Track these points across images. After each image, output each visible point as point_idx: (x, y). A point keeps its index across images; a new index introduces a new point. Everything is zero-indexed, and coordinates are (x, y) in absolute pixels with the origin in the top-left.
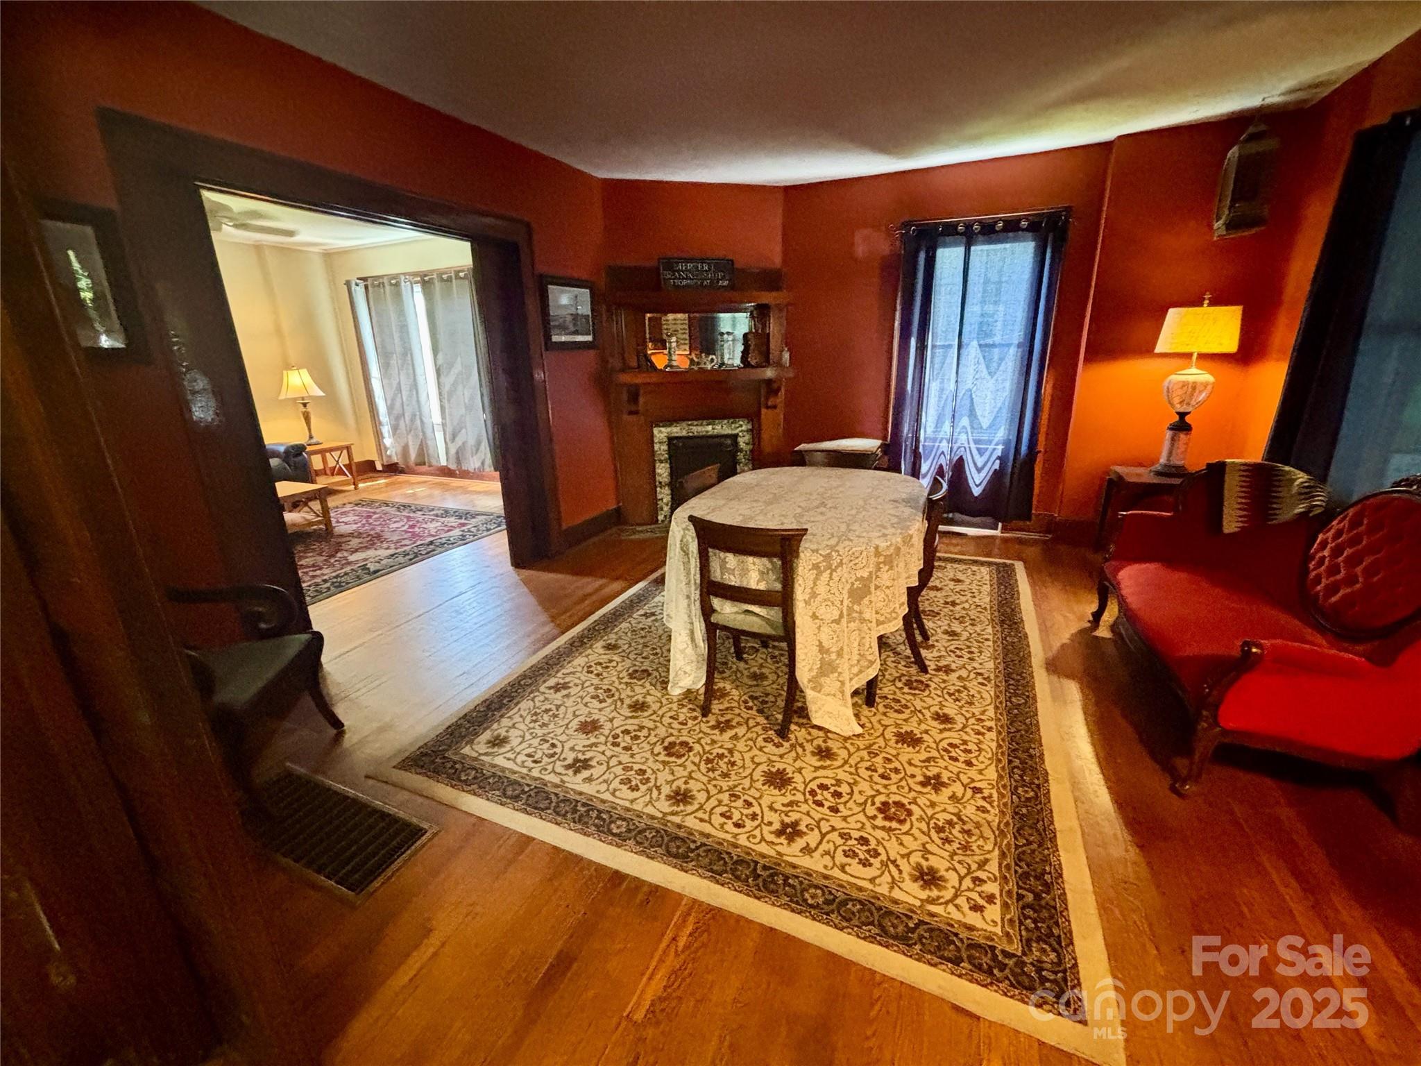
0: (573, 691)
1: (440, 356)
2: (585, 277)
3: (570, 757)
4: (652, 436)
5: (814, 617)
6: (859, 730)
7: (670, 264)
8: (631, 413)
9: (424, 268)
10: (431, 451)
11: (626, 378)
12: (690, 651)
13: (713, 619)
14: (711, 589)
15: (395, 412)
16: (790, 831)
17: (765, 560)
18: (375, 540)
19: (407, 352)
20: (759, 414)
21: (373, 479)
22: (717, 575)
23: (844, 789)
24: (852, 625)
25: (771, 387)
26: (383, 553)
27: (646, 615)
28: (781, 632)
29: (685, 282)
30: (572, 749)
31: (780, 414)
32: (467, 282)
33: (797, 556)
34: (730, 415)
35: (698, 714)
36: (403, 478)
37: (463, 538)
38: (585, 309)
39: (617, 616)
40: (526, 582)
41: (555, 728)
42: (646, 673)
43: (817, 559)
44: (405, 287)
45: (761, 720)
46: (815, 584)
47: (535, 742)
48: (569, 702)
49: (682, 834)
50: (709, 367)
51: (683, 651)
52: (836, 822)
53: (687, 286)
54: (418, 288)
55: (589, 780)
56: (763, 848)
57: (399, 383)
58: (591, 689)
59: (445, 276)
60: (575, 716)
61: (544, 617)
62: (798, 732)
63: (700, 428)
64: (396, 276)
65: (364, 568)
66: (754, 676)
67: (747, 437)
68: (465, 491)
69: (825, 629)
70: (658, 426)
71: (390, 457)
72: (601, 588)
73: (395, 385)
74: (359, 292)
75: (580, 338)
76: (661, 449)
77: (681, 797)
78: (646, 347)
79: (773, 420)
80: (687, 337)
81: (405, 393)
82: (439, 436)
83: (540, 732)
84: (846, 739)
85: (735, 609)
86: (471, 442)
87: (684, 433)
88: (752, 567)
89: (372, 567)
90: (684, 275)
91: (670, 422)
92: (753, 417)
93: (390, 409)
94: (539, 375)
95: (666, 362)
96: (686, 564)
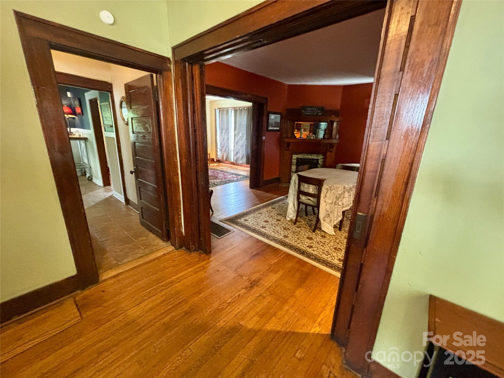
0: (263, 215)
1: (236, 131)
2: (279, 112)
3: (262, 226)
4: (292, 157)
5: (325, 202)
6: (334, 234)
7: (304, 108)
8: (286, 150)
9: (235, 106)
10: (229, 157)
11: (287, 140)
12: (293, 208)
13: (300, 200)
14: (300, 192)
15: (222, 145)
16: (311, 247)
17: (314, 186)
18: (216, 178)
19: (228, 129)
20: (327, 153)
21: (214, 163)
22: (302, 189)
23: (326, 243)
24: (336, 206)
25: (331, 146)
26: (218, 181)
27: (283, 203)
28: (316, 205)
29: (308, 114)
30: (262, 224)
31: (333, 154)
32: (246, 111)
33: (323, 186)
34: (317, 153)
35: (293, 224)
36: (221, 164)
37: (237, 180)
38: (278, 120)
39: (275, 202)
40: (253, 192)
41: (259, 221)
42: (281, 215)
43: (327, 187)
44: (230, 111)
45: (309, 228)
46: (326, 193)
47: (254, 222)
48: (262, 216)
49: (285, 242)
50: (312, 138)
51: (291, 208)
52: (322, 248)
53: (309, 115)
54: (233, 111)
55: (266, 230)
56: (303, 248)
57: (224, 138)
58: (267, 215)
59: (241, 109)
60: (263, 219)
61: (257, 200)
62: (317, 231)
63: (307, 156)
64: (227, 108)
65: (214, 183)
66: (310, 220)
67: (322, 160)
68: (237, 169)
69: (328, 205)
70: (294, 154)
71: (218, 158)
72: (272, 196)
73: (223, 138)
74: (218, 112)
75: (275, 128)
76: (294, 161)
77: (285, 236)
78: (294, 131)
79: (331, 156)
80: (309, 128)
81: (225, 141)
82: (232, 153)
83: (255, 220)
84: (330, 235)
85: (306, 198)
86: (241, 157)
87: (302, 157)
88: (311, 187)
89: (216, 184)
90: (308, 112)
91: (298, 154)
92: (325, 155)
93: (221, 144)
94: (264, 138)
95: (299, 136)
96: (295, 187)
